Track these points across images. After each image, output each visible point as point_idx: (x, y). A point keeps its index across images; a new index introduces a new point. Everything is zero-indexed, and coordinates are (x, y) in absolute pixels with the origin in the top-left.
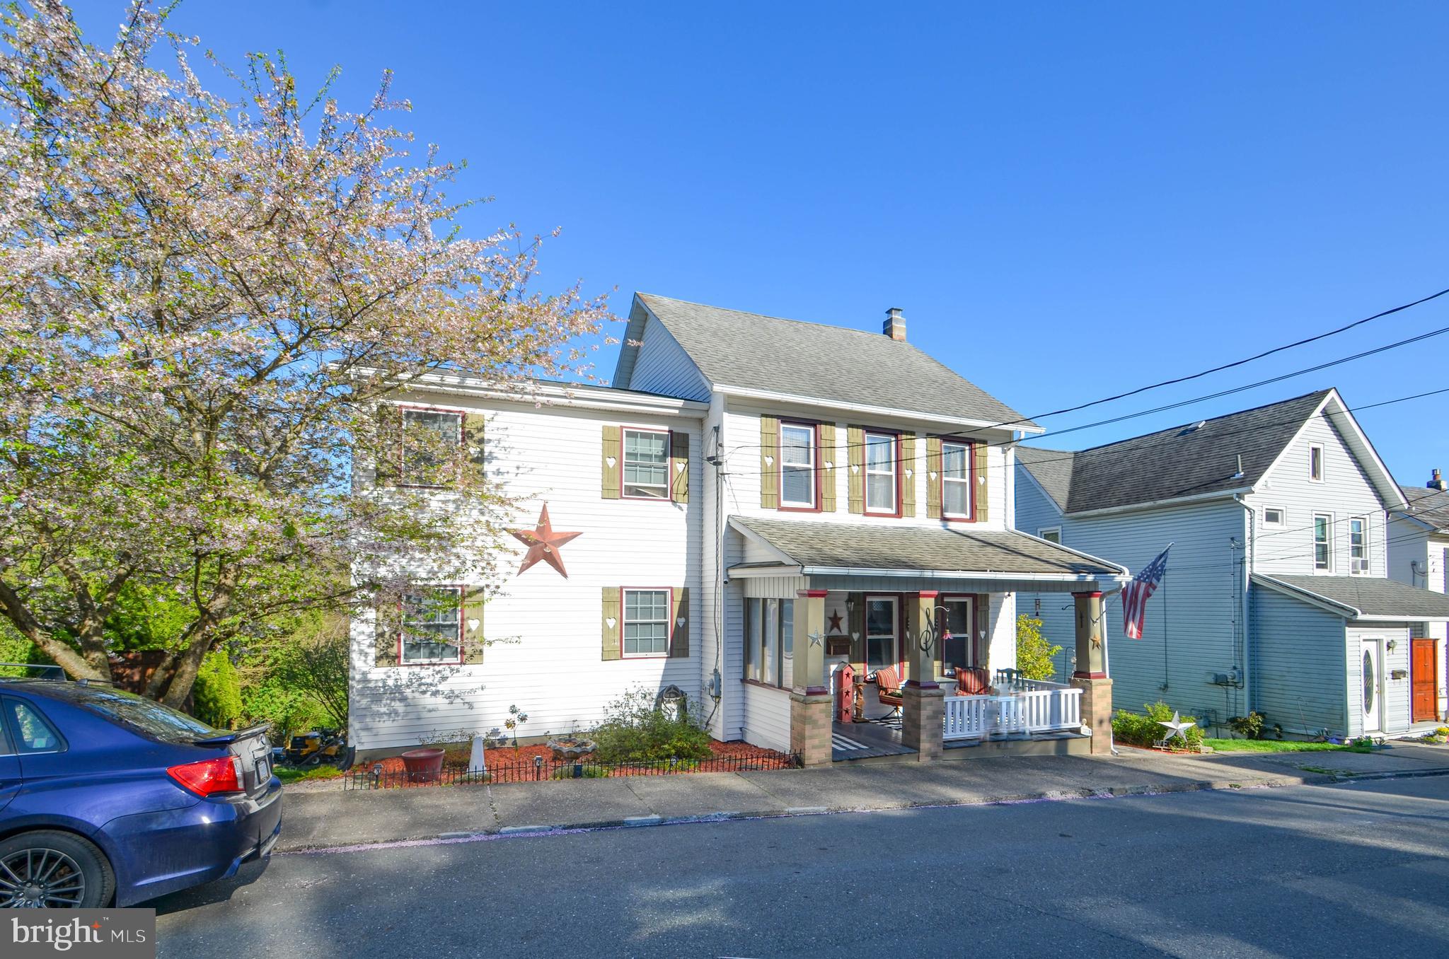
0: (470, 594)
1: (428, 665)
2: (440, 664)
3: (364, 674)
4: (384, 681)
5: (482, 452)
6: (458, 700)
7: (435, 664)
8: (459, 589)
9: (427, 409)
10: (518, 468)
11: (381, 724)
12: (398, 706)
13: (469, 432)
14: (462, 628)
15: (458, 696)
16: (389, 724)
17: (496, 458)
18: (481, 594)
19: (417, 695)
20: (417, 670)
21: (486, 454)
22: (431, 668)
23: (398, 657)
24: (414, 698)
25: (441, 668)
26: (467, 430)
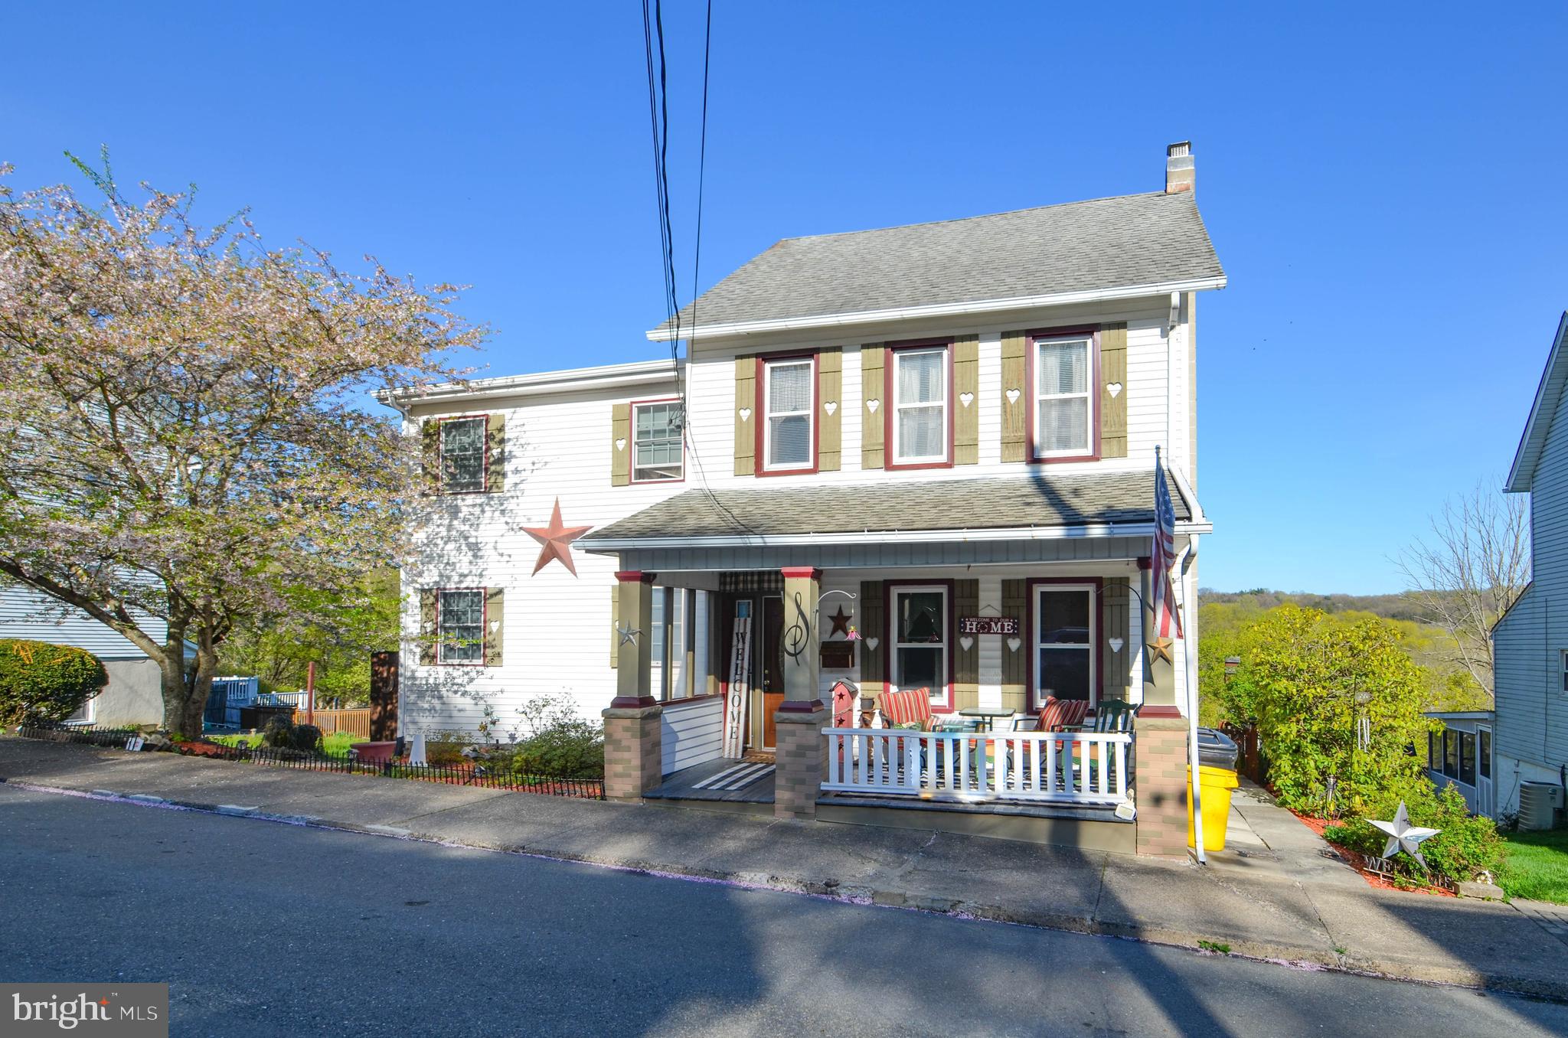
0: (492, 596)
1: (459, 665)
2: (467, 665)
3: (413, 672)
4: (427, 679)
5: (502, 452)
6: (482, 702)
7: (463, 665)
8: (483, 591)
9: (459, 418)
10: (533, 464)
11: (423, 720)
12: (436, 702)
13: (492, 434)
14: (484, 630)
15: (481, 698)
16: (430, 719)
17: (515, 457)
18: (500, 596)
19: (450, 694)
20: (450, 669)
21: (506, 454)
22: (461, 669)
23: (434, 657)
24: (448, 697)
25: (469, 668)
26: (489, 432)
